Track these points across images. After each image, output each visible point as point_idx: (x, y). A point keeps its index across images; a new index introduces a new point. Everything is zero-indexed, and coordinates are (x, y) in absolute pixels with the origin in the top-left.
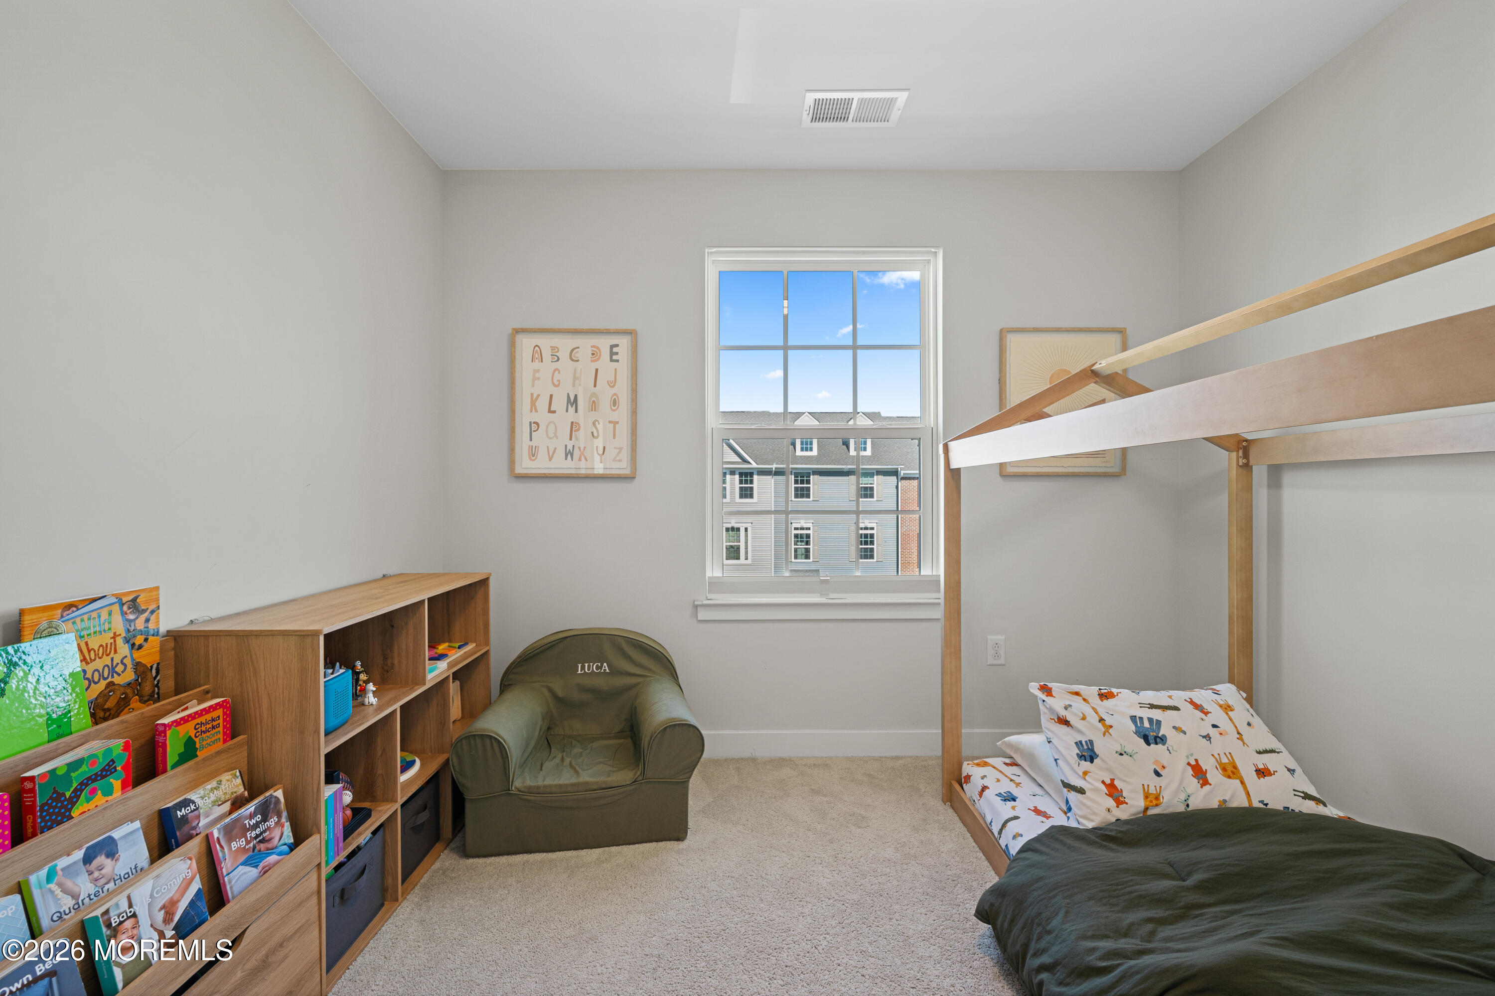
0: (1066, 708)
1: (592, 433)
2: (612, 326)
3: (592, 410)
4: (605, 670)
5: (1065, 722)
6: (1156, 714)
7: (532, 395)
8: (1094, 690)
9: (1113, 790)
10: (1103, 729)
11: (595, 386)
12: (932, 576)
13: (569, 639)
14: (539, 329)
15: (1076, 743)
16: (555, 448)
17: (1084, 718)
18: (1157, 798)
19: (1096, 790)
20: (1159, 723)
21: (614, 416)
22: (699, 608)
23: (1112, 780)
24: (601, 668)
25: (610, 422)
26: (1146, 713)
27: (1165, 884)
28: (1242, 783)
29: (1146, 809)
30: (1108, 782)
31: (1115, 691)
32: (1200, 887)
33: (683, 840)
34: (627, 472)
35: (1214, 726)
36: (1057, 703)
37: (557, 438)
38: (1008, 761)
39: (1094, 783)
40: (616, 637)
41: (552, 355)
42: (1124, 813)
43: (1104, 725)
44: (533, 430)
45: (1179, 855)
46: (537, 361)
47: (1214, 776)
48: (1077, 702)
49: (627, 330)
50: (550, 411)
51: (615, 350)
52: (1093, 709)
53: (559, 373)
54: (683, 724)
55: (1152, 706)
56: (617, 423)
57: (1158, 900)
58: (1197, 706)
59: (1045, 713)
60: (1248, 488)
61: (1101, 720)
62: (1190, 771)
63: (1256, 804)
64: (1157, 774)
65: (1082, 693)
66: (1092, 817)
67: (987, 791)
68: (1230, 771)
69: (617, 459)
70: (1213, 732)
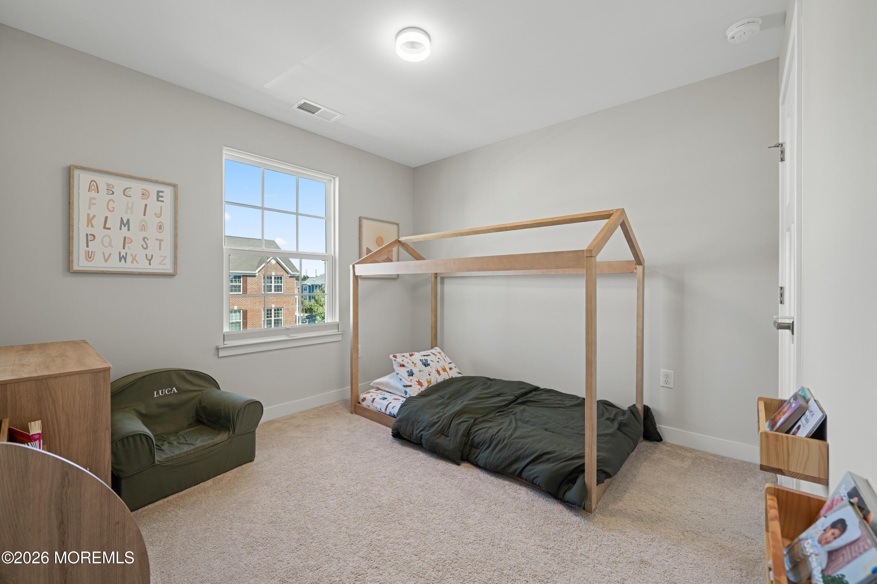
0: (402, 361)
1: (142, 245)
2: (160, 179)
3: (142, 231)
4: (174, 392)
5: (403, 366)
6: (426, 358)
7: (88, 215)
8: (408, 354)
9: (420, 383)
10: (414, 365)
11: (144, 215)
12: (332, 322)
13: (146, 377)
14: (97, 170)
15: (407, 372)
16: (110, 254)
17: (408, 363)
18: (430, 382)
19: (415, 384)
20: (427, 360)
21: (160, 236)
22: (220, 350)
23: (419, 380)
24: (171, 391)
25: (157, 239)
26: (423, 358)
27: (441, 401)
28: (447, 372)
29: (428, 386)
30: (418, 381)
31: (413, 353)
32: (448, 398)
33: (253, 461)
34: (171, 271)
35: (439, 358)
36: (399, 360)
37: (112, 247)
38: (376, 389)
39: (414, 383)
40: (180, 371)
41: (107, 189)
42: (423, 389)
43: (414, 364)
44: (89, 239)
45: (441, 393)
46: (93, 191)
47: (442, 372)
48: (404, 358)
49: (172, 183)
50: (105, 228)
51: (161, 194)
52: (411, 360)
53: (114, 202)
54: (252, 402)
55: (424, 356)
56: (163, 240)
57: (441, 404)
58: (434, 354)
59: (396, 364)
60: (436, 284)
61: (413, 362)
62: (436, 372)
63: (451, 377)
64: (429, 375)
65: (405, 356)
66: (415, 393)
67: (375, 399)
68: (444, 370)
69: (162, 263)
70: (439, 360)
